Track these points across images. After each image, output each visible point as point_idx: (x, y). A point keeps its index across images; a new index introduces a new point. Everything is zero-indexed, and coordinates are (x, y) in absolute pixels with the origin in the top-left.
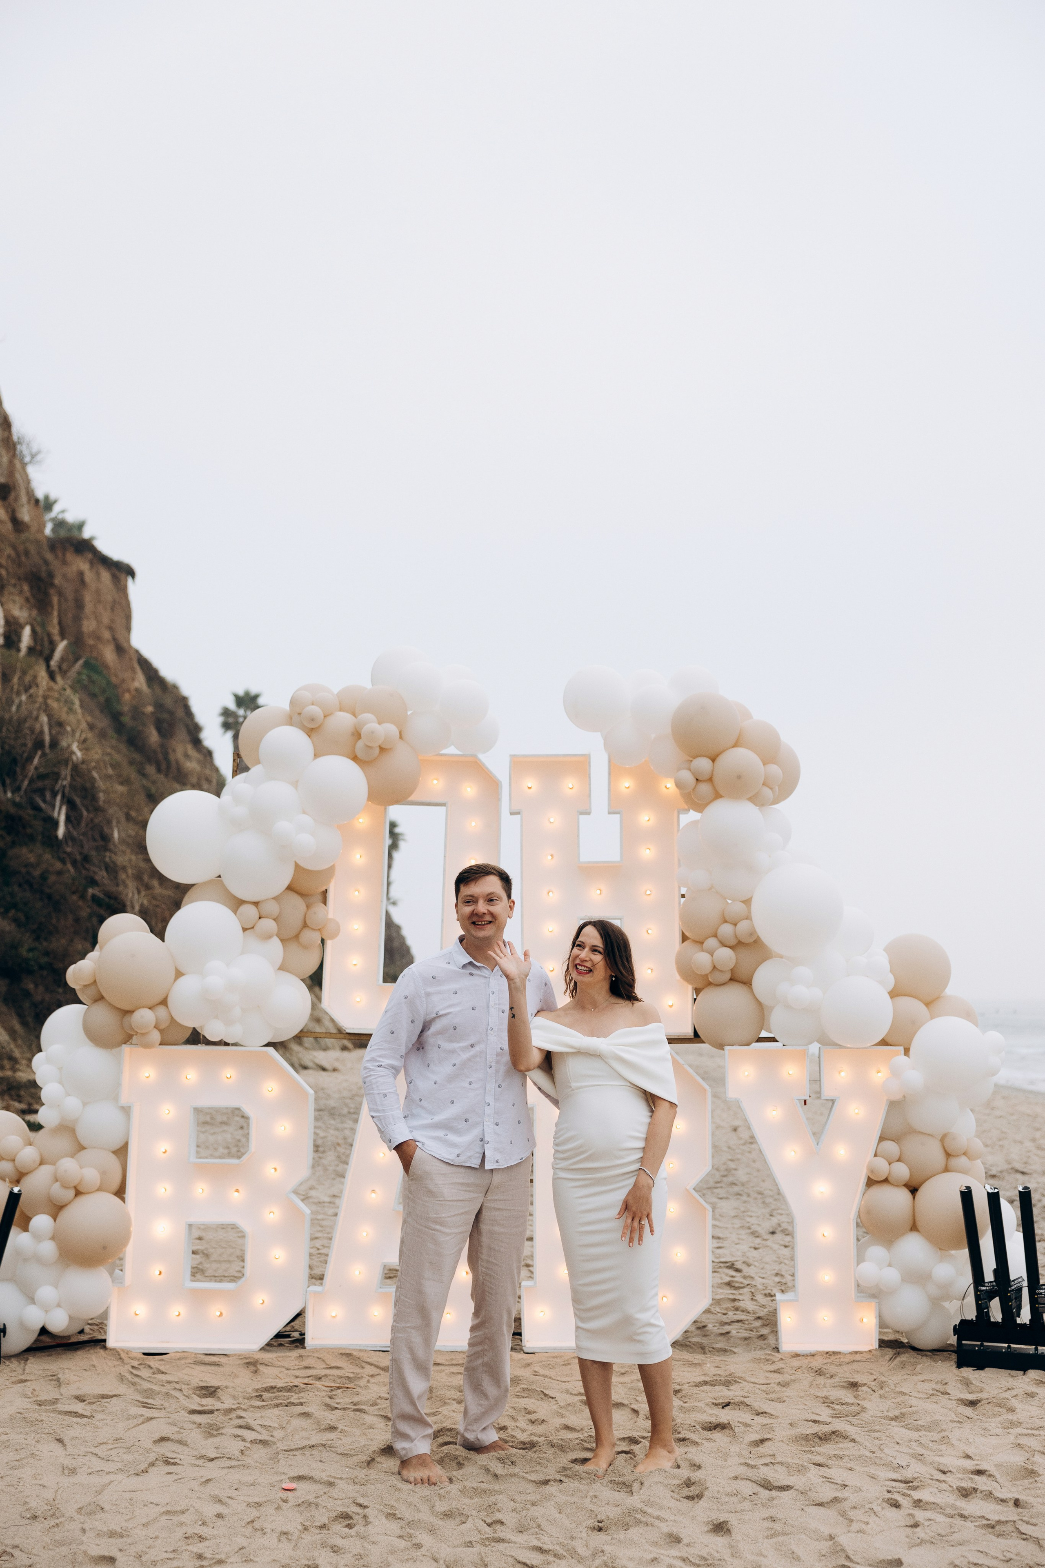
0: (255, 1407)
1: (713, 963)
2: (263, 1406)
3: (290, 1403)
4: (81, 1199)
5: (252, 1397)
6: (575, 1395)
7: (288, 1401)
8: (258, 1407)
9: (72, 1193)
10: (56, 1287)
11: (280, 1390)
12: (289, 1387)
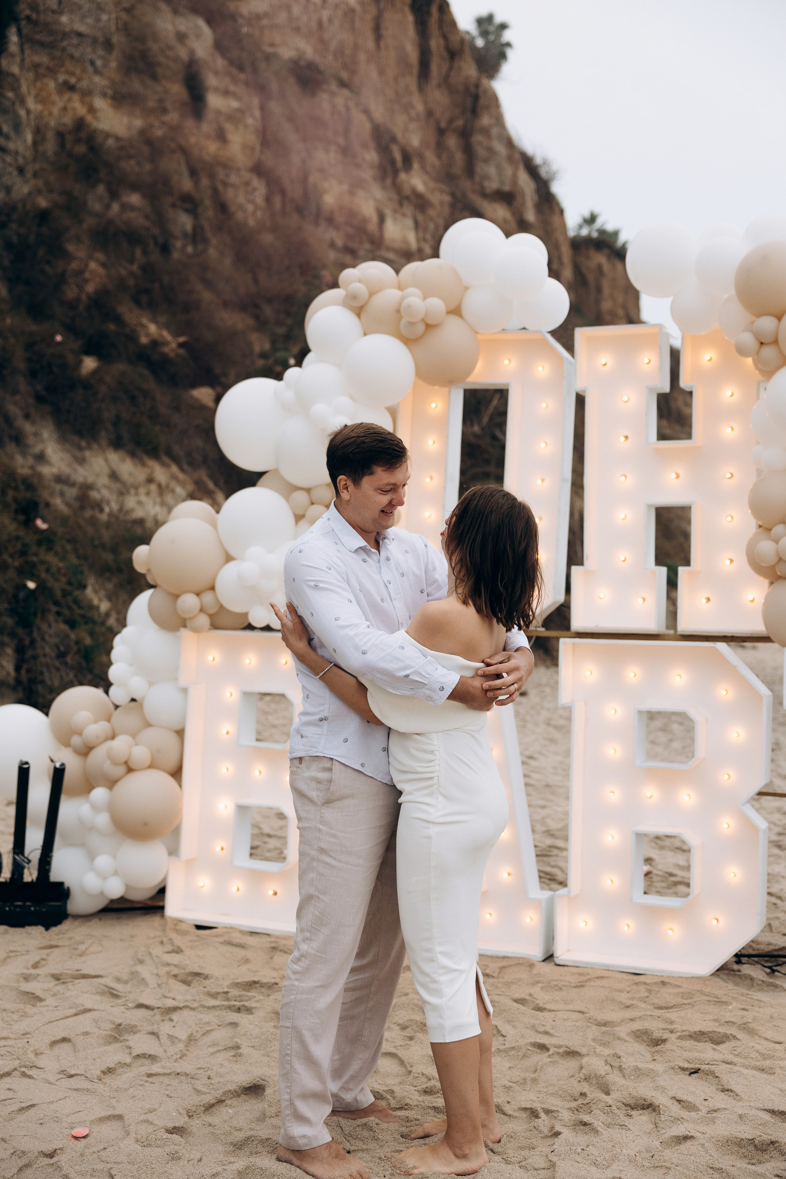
0: (204, 1006)
1: (778, 553)
2: (214, 1007)
3: (243, 1005)
4: (133, 776)
5: (218, 993)
6: (540, 1033)
7: (242, 1003)
8: (209, 1008)
9: (122, 769)
10: (115, 857)
11: (263, 985)
12: (270, 984)
